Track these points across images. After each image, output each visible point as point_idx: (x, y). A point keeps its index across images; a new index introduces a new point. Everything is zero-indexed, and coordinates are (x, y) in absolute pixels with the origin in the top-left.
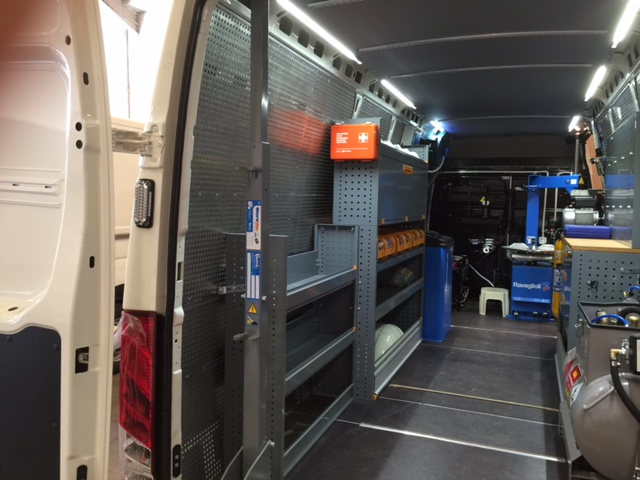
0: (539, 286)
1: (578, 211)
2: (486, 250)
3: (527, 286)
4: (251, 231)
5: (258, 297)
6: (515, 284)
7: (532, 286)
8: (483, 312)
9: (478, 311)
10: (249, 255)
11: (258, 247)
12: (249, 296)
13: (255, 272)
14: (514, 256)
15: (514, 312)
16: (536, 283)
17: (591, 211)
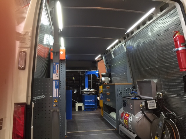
0: (91, 101)
1: (105, 78)
2: (75, 92)
3: (88, 101)
4: (55, 73)
5: (58, 96)
6: (85, 101)
7: (90, 101)
8: (77, 110)
9: (75, 110)
10: (54, 81)
11: (58, 78)
12: (54, 96)
13: (56, 87)
14: (85, 93)
15: (85, 109)
16: (91, 100)
17: (108, 78)
